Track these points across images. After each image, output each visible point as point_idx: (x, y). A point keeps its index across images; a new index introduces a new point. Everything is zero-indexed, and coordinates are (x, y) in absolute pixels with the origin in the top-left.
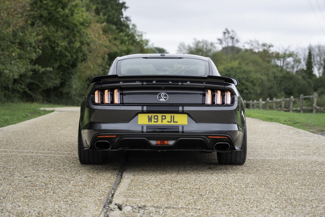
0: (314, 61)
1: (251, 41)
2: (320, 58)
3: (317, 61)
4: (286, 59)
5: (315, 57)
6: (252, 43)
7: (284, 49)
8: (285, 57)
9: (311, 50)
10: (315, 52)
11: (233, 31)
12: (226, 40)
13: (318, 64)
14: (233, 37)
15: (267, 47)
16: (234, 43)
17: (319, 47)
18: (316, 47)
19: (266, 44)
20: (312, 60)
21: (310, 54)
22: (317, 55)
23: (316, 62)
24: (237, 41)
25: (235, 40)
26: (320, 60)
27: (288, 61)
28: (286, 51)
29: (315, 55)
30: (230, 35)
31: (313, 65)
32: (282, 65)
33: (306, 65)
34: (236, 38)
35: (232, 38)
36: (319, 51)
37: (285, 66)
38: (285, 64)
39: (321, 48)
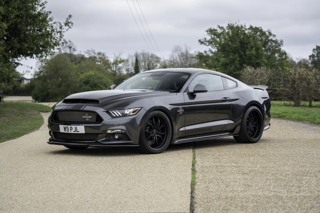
0: (140, 66)
1: (88, 51)
2: (145, 63)
3: (143, 66)
4: (118, 65)
5: (141, 62)
6: (89, 52)
7: (116, 57)
8: (117, 64)
9: (137, 56)
10: (141, 58)
11: (70, 41)
12: (65, 49)
13: (144, 68)
14: (70, 46)
15: (102, 56)
16: (72, 51)
17: (143, 54)
18: (141, 54)
19: (101, 53)
20: (139, 65)
21: (137, 61)
22: (142, 61)
23: (141, 67)
24: (74, 50)
25: (72, 49)
26: (145, 65)
27: (119, 67)
28: (117, 58)
29: (141, 61)
30: (67, 45)
31: (139, 69)
32: (115, 69)
33: (134, 69)
34: (73, 48)
35: (70, 48)
36: (144, 57)
37: (117, 70)
38: (117, 69)
39: (145, 56)
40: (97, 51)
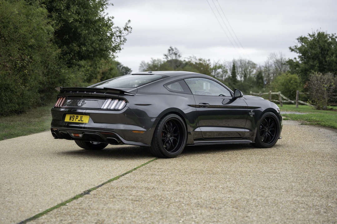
1: (190, 57)
3: (240, 72)
4: (216, 70)
5: (238, 68)
6: (191, 59)
7: (215, 63)
8: (216, 69)
9: (235, 63)
10: (238, 65)
11: (176, 49)
12: (171, 56)
13: (240, 74)
14: (176, 53)
15: (202, 62)
16: (177, 58)
17: (241, 61)
18: (238, 60)
19: (202, 59)
20: (236, 71)
21: (234, 66)
23: (238, 72)
24: (179, 56)
25: (177, 56)
26: (242, 70)
27: (218, 72)
28: (216, 64)
30: (173, 52)
31: (237, 75)
32: (214, 74)
33: (232, 74)
34: (178, 54)
35: (176, 54)
36: (241, 63)
37: (216, 75)
38: (216, 74)
39: (242, 62)
40: (198, 58)
